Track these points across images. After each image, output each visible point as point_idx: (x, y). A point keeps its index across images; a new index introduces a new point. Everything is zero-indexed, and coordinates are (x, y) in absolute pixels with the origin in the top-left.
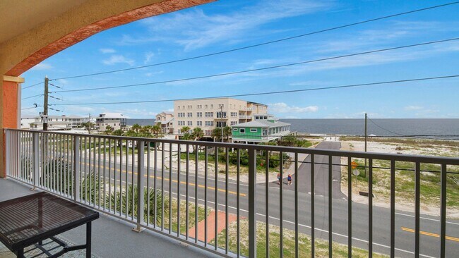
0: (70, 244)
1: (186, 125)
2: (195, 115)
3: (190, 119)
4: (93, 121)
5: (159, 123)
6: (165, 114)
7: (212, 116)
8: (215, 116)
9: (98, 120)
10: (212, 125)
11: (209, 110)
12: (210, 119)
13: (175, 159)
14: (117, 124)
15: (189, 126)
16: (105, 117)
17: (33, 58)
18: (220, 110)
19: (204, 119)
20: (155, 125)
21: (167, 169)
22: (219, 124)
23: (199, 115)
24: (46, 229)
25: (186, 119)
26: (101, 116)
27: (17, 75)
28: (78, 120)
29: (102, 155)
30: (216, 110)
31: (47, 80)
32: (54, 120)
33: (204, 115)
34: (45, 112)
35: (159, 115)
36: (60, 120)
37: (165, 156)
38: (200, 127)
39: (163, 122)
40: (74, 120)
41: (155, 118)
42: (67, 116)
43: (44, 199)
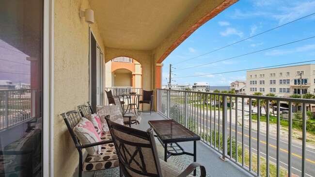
0: (186, 151)
1: (258, 91)
2: (267, 82)
3: (262, 86)
4: (191, 87)
5: (233, 89)
6: (238, 82)
7: (289, 83)
8: (292, 83)
9: (193, 87)
10: (288, 92)
11: (284, 77)
12: (286, 86)
13: (247, 118)
14: (204, 89)
15: (262, 92)
16: (197, 85)
17: (167, 52)
18: (299, 77)
19: (278, 86)
20: (230, 90)
21: (240, 125)
22: (297, 91)
23: (273, 82)
24: (174, 137)
25: (258, 86)
26: (195, 84)
27: (160, 63)
28: (184, 87)
29: (196, 108)
30: (294, 76)
31: (171, 65)
32: (173, 87)
33: (278, 82)
34: (170, 82)
35: (233, 83)
36: (176, 87)
37: (238, 115)
38: (273, 93)
39: (236, 89)
40: (182, 87)
41: (230, 85)
42: (179, 85)
43: (173, 123)
